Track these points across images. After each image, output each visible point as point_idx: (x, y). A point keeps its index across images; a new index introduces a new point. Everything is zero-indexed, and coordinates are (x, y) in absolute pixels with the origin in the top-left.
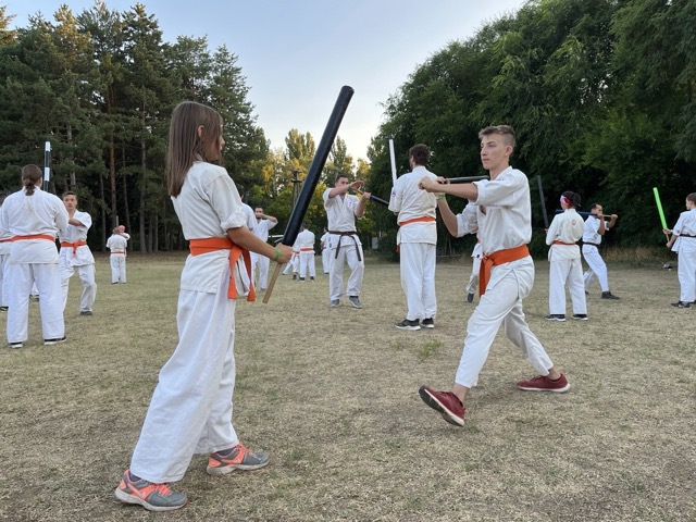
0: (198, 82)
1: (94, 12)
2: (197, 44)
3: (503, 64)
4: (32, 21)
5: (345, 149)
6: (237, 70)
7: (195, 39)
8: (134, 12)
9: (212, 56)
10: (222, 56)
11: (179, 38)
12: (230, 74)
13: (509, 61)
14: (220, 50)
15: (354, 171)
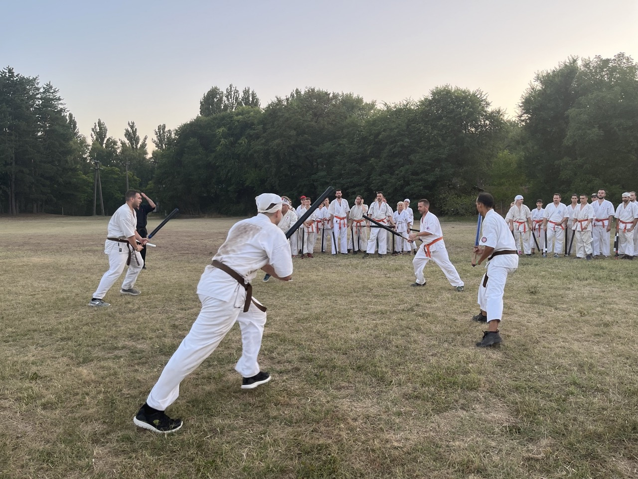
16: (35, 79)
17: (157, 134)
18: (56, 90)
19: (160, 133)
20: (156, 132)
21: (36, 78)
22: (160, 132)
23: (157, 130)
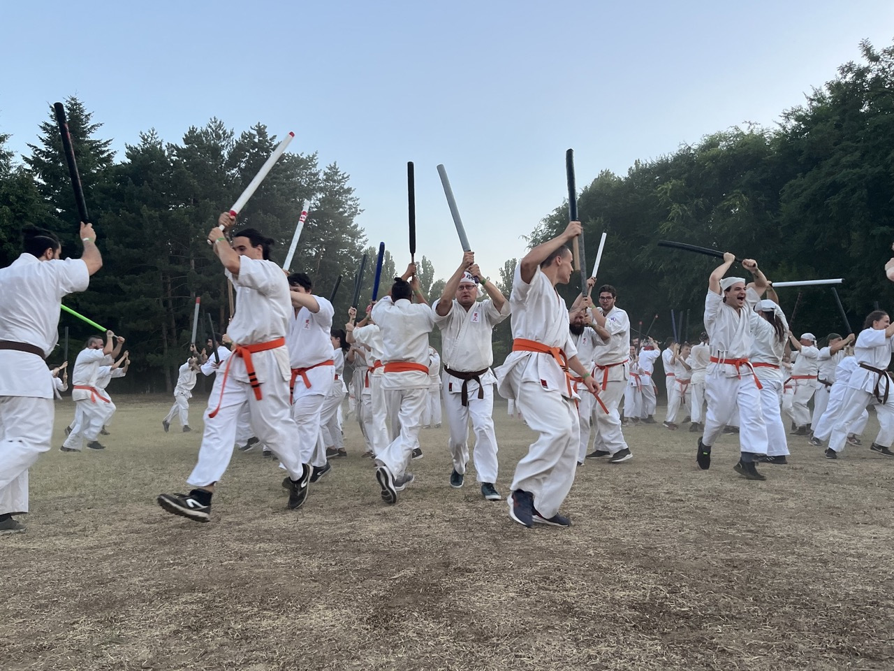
2: (306, 162)
4: (143, 138)
6: (349, 191)
7: (304, 157)
8: (254, 132)
9: (322, 176)
10: (332, 174)
12: (340, 194)
13: (676, 209)
14: (330, 169)
16: (311, 159)
17: (503, 275)
18: (345, 176)
19: (507, 274)
20: (502, 271)
21: (314, 156)
22: (507, 271)
23: (504, 269)
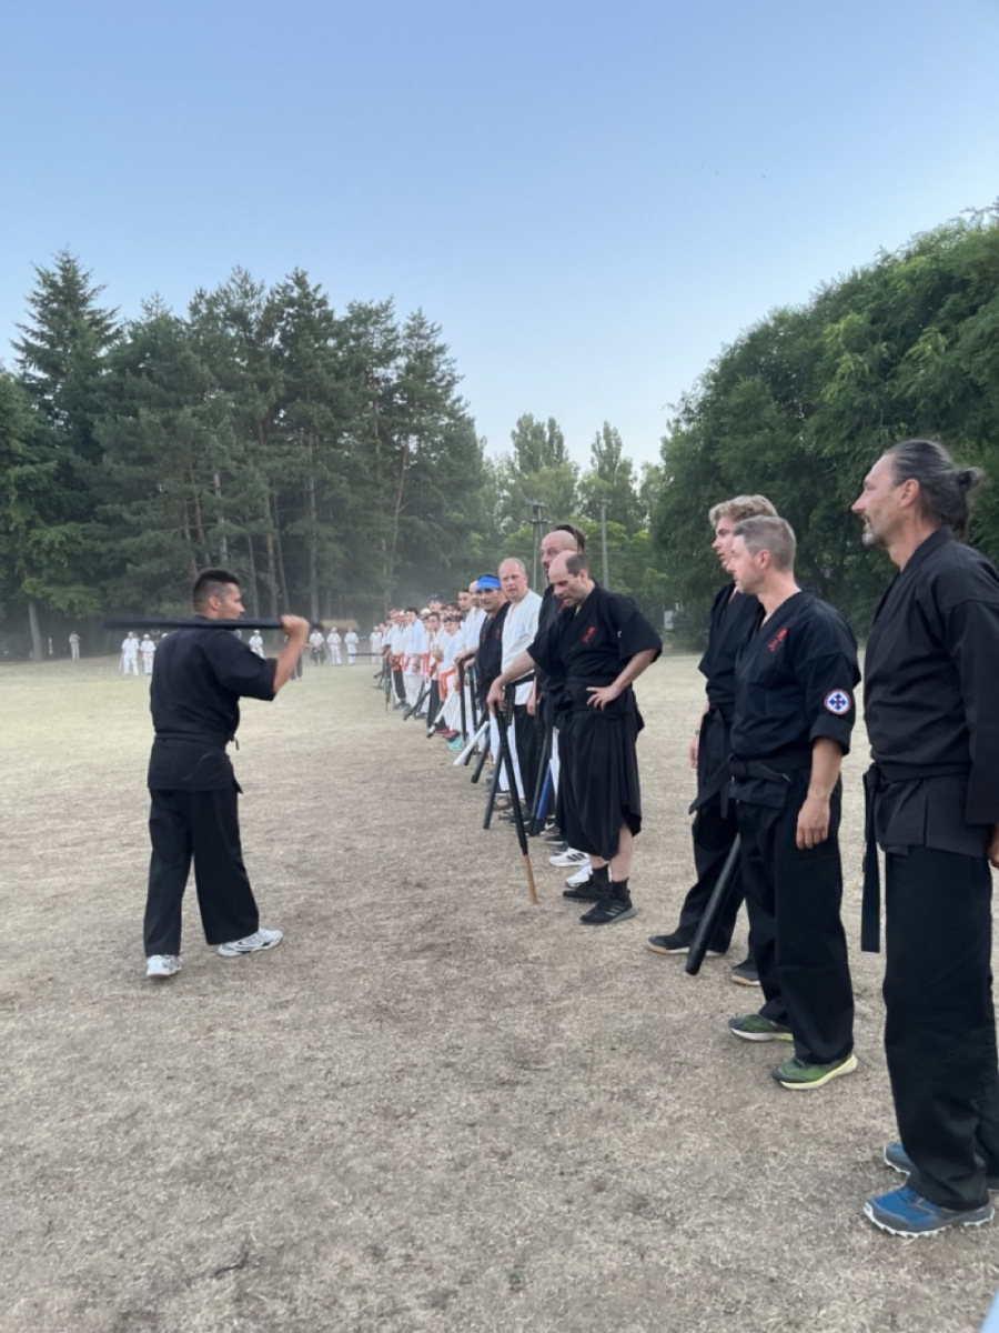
0: (380, 372)
1: (233, 286)
2: (377, 313)
3: (838, 365)
5: (619, 445)
6: (441, 350)
7: (374, 305)
8: (291, 282)
9: (402, 331)
10: (417, 328)
11: (351, 307)
12: (430, 355)
13: (847, 362)
14: (413, 319)
15: (636, 487)
16: (385, 308)
18: (436, 327)
21: (388, 303)
